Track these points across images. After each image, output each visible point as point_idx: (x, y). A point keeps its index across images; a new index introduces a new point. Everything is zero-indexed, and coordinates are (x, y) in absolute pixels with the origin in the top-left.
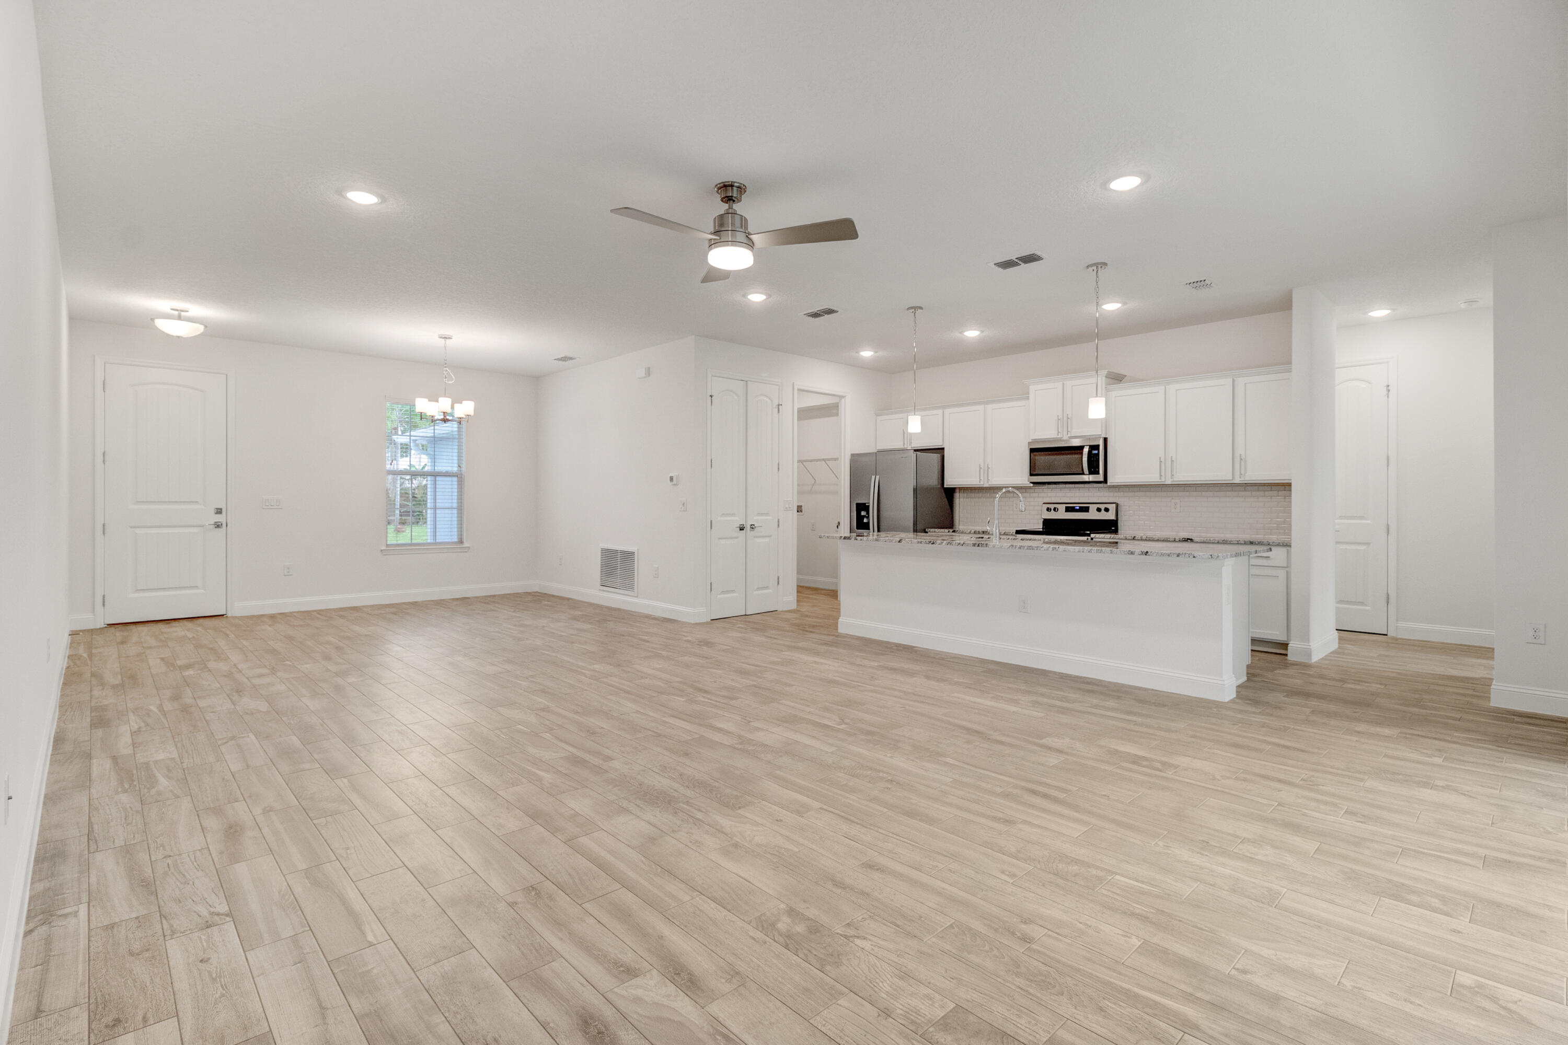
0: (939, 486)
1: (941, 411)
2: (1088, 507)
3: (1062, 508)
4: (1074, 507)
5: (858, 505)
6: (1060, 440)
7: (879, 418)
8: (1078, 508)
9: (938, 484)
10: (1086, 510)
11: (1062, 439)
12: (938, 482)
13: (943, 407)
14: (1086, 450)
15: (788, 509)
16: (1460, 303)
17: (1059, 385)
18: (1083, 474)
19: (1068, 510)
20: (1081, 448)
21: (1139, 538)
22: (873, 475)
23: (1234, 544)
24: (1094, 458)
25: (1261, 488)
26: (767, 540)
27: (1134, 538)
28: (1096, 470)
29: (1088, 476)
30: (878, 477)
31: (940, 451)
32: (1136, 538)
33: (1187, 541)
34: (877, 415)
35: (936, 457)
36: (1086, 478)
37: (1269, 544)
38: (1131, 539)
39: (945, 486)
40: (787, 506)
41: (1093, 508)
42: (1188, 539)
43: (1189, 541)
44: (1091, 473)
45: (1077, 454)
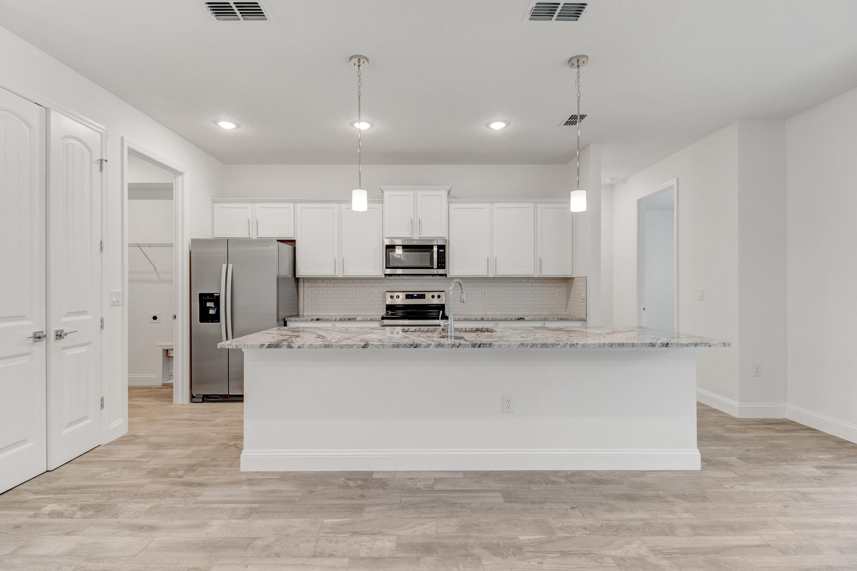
0: (290, 276)
1: (293, 204)
2: (424, 295)
3: (402, 296)
4: (413, 295)
5: (201, 295)
6: (411, 240)
7: (216, 205)
8: (416, 295)
9: (290, 274)
10: (423, 297)
11: (413, 239)
12: (290, 272)
13: (295, 202)
14: (435, 249)
15: (116, 304)
16: (606, 179)
17: (411, 193)
18: (432, 268)
19: (408, 297)
20: (431, 247)
21: (486, 319)
22: (225, 263)
23: (551, 320)
24: (441, 256)
25: (537, 281)
26: (84, 349)
27: (482, 319)
28: (442, 266)
29: (436, 270)
30: (230, 266)
31: (292, 242)
32: (484, 319)
33: (520, 320)
34: (214, 202)
35: (288, 248)
36: (435, 271)
37: (572, 320)
38: (480, 320)
39: (296, 277)
40: (115, 300)
41: (428, 296)
42: (521, 318)
43: (522, 319)
44: (439, 268)
45: (428, 251)
